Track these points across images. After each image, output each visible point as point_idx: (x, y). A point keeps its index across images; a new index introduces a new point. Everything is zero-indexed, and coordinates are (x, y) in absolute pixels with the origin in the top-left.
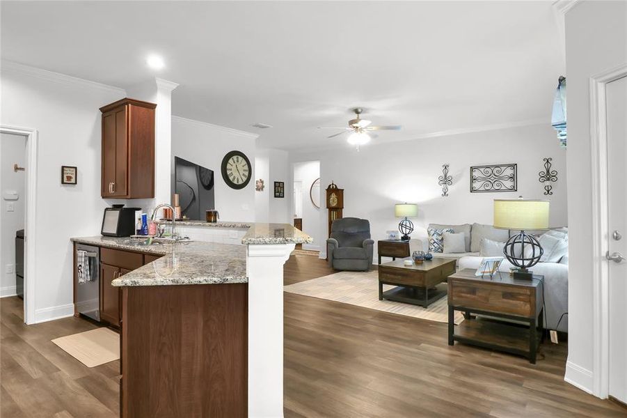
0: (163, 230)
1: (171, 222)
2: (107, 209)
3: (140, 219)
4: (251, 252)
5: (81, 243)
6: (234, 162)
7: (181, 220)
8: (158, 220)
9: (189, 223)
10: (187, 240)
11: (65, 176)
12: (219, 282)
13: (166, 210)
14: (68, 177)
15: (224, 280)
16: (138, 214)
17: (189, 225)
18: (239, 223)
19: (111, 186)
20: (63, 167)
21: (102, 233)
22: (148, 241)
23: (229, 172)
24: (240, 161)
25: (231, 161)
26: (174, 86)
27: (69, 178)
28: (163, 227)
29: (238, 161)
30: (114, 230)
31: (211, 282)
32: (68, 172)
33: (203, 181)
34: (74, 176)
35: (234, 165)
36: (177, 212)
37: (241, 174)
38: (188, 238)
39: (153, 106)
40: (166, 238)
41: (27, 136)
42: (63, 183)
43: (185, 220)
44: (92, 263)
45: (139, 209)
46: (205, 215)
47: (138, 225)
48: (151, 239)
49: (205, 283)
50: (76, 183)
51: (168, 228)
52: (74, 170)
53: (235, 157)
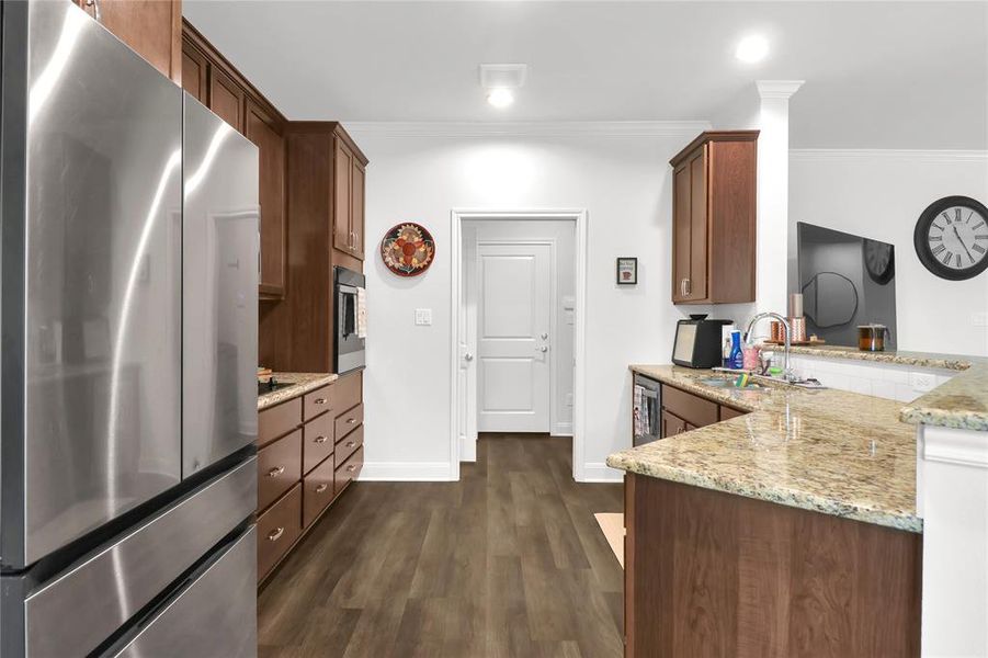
0: (769, 362)
1: (783, 348)
2: (680, 322)
3: (728, 341)
4: (931, 450)
5: (641, 375)
6: (949, 222)
7: (805, 344)
8: (760, 342)
9: (817, 351)
10: (812, 385)
11: (621, 272)
12: (829, 511)
13: (776, 325)
14: (626, 273)
15: (846, 508)
16: (727, 331)
17: (818, 355)
18: (939, 356)
19: (684, 285)
20: (619, 259)
21: (673, 360)
22: (740, 380)
23: (933, 245)
24: (964, 219)
25: (939, 220)
26: (793, 87)
27: (627, 275)
28: (767, 355)
29: (958, 219)
30: (688, 357)
31: (809, 506)
32: (627, 267)
33: (872, 268)
34: (633, 273)
35: (949, 229)
36: (797, 329)
37: (969, 246)
38: (815, 380)
39: (752, 136)
40: (774, 377)
41: (575, 220)
42: (619, 283)
43: (815, 345)
44: (653, 406)
45: (729, 323)
46: (856, 336)
47: (727, 352)
48: (745, 377)
49: (792, 503)
50: (636, 283)
51: (777, 358)
52: (633, 262)
53: (951, 212)
